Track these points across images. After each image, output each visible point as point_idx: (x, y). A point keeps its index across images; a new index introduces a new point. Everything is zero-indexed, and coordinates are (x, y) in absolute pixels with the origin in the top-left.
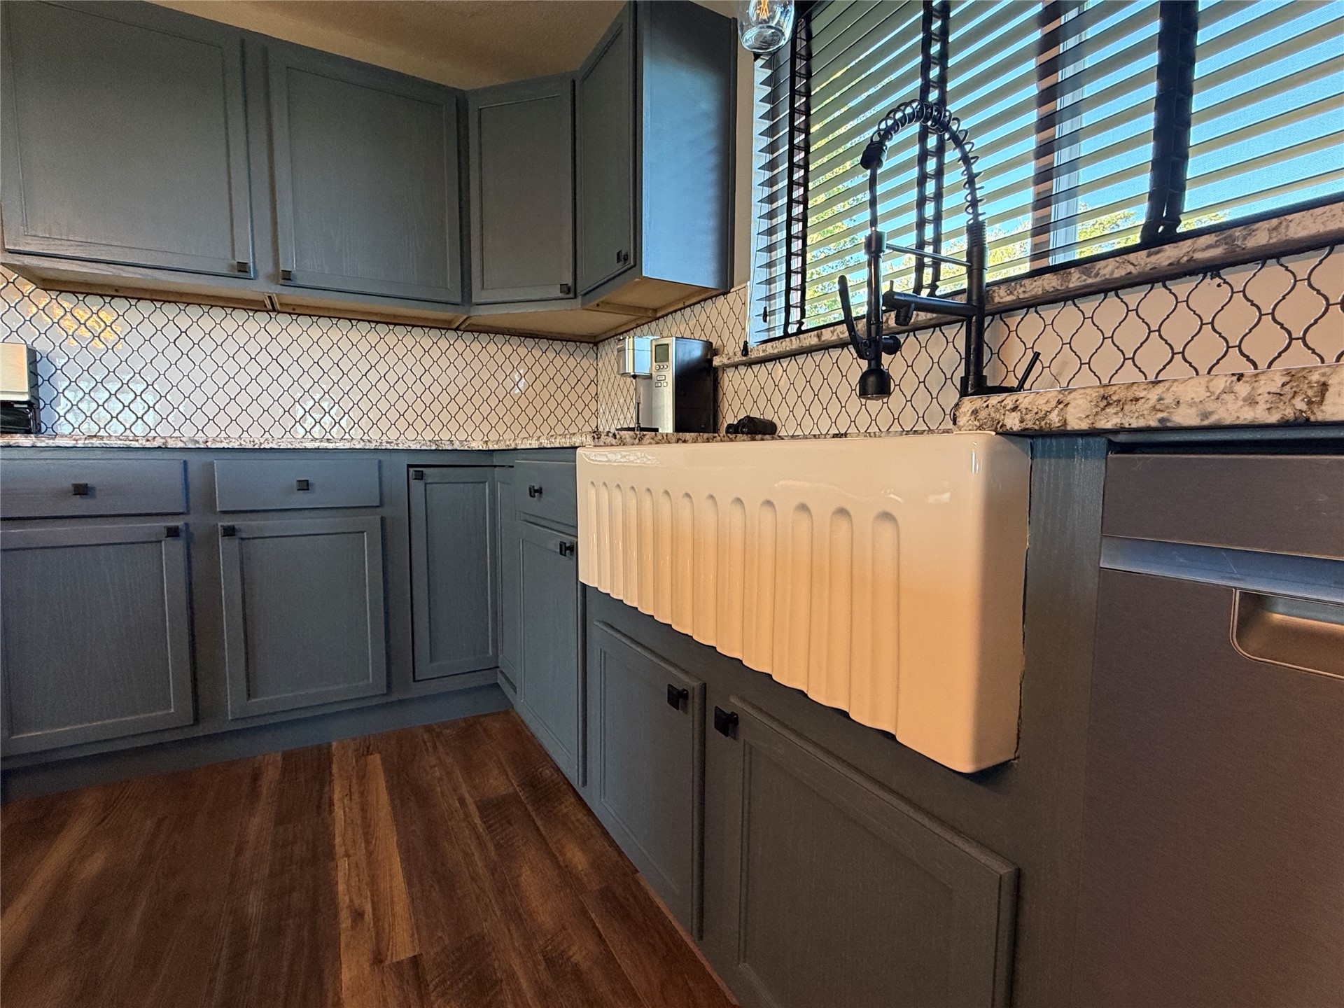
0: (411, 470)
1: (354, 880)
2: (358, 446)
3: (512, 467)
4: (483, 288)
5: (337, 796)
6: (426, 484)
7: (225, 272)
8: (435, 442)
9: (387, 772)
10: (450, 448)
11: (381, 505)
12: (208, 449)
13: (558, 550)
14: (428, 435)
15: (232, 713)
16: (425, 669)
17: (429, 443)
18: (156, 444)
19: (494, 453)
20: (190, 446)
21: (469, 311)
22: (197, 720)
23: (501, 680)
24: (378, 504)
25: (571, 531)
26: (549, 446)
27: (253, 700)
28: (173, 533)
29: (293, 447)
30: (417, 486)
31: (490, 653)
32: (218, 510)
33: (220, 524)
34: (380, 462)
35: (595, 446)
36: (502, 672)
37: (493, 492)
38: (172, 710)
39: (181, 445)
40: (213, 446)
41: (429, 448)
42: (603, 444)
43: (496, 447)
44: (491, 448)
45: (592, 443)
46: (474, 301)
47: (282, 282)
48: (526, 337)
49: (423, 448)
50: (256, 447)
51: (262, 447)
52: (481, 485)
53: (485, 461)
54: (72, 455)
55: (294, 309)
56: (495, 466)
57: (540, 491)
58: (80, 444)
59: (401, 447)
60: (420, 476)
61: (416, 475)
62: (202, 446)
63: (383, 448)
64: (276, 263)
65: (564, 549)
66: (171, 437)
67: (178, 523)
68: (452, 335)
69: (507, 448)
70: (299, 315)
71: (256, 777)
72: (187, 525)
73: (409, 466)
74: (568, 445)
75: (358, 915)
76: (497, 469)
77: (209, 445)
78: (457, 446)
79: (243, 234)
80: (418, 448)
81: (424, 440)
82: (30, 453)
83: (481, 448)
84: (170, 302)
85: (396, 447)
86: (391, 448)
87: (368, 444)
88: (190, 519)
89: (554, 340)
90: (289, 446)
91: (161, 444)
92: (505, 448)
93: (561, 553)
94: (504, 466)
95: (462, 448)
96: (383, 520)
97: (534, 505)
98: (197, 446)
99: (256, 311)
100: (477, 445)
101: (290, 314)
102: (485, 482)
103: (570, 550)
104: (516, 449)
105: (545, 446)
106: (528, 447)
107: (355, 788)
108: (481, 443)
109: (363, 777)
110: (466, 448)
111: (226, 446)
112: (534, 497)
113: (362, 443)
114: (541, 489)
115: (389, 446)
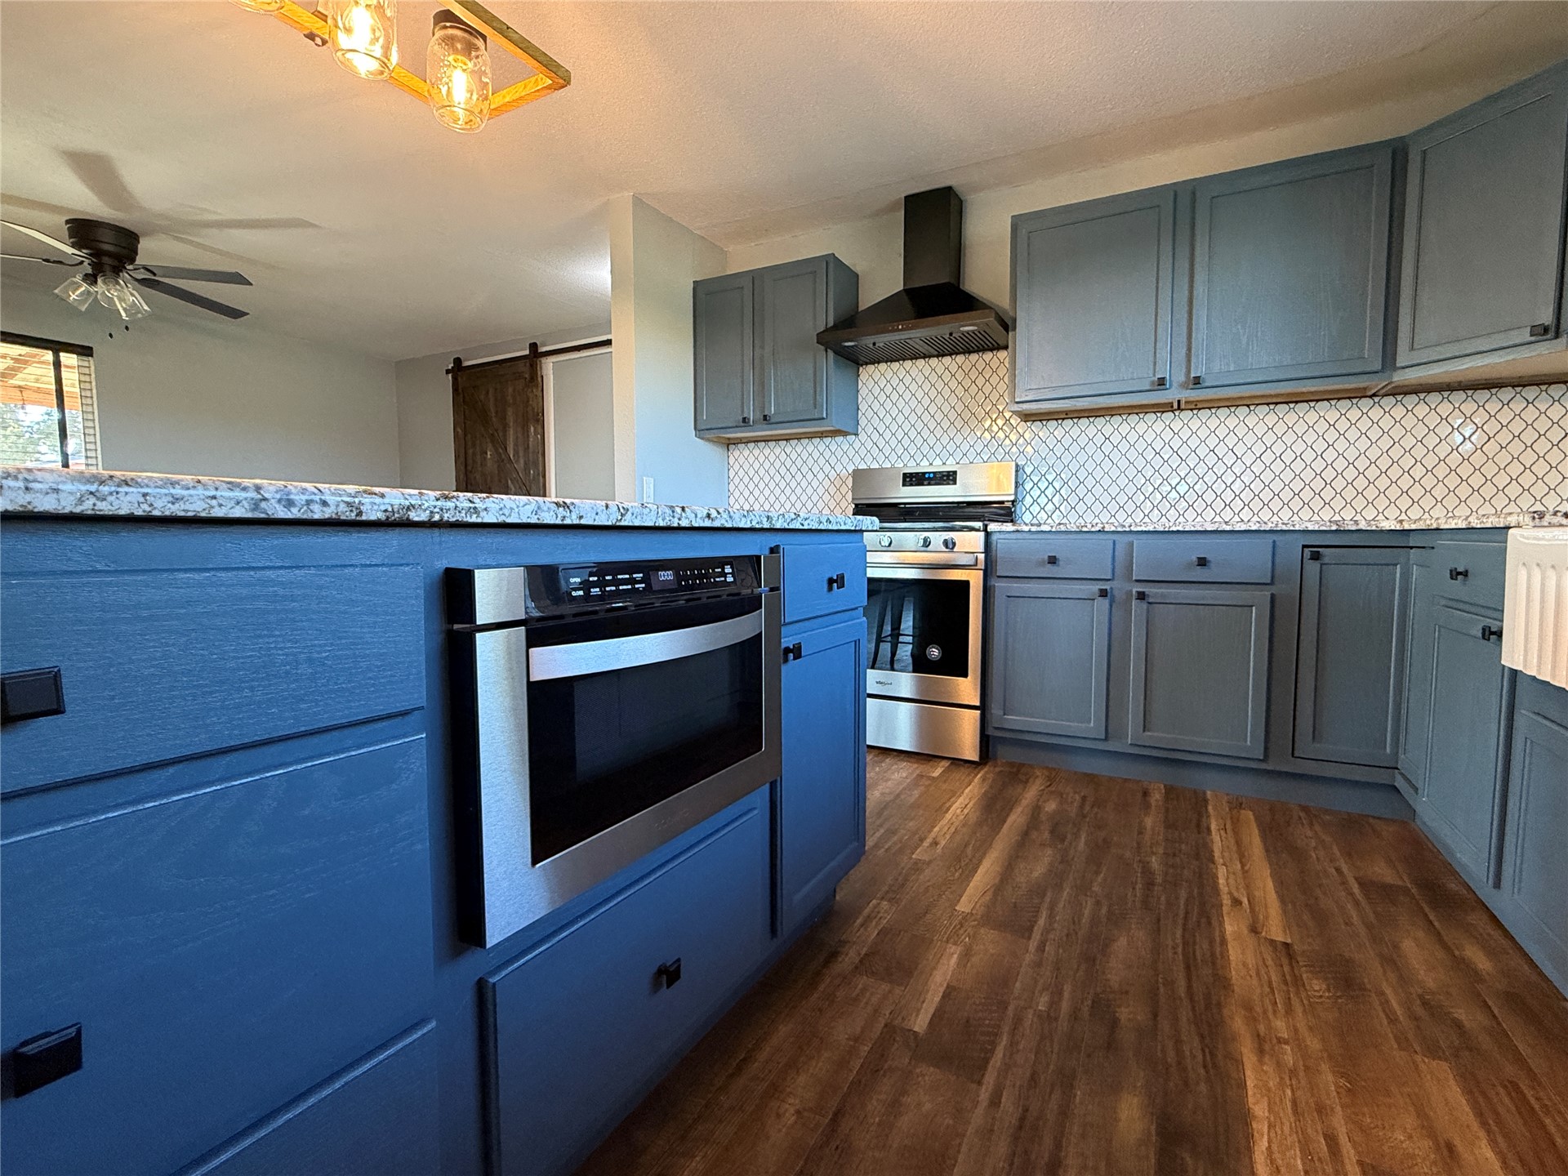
0: (1306, 550)
1: (1231, 881)
2: (1254, 528)
3: (1433, 548)
4: (1412, 348)
5: (1213, 827)
6: (1322, 564)
7: (1148, 388)
8: (1336, 522)
9: (1260, 824)
10: (1354, 528)
11: (1272, 583)
12: (1131, 532)
13: (1481, 636)
14: (1327, 515)
15: (1131, 739)
16: (1305, 747)
17: (1328, 524)
18: (1097, 529)
19: (1412, 534)
20: (1119, 529)
21: (1391, 377)
22: (1106, 739)
23: (1400, 783)
24: (1269, 582)
25: (1496, 615)
26: (1479, 526)
27: (1149, 733)
28: (1103, 593)
29: (1196, 529)
30: (1313, 568)
31: (1388, 750)
32: (1134, 578)
33: (1134, 590)
34: (1274, 542)
35: (1534, 527)
36: (1402, 774)
37: (1406, 576)
38: (1092, 725)
39: (1113, 529)
40: (1135, 529)
41: (1328, 529)
42: (1546, 524)
43: (1413, 527)
44: (1406, 526)
45: (1531, 524)
46: (1398, 365)
47: (1191, 386)
48: (1476, 390)
49: (1322, 528)
50: (1167, 529)
51: (1171, 529)
52: (1391, 567)
53: (1400, 541)
54: (1049, 536)
55: (1196, 405)
56: (1411, 548)
57: (1465, 574)
58: (1054, 530)
59: (1297, 528)
60: (1316, 557)
61: (1311, 555)
62: (1128, 529)
63: (1279, 529)
64: (1188, 371)
65: (1487, 633)
66: (1107, 523)
67: (1106, 586)
68: (1366, 403)
69: (1427, 528)
70: (1200, 409)
71: (1146, 794)
72: (1111, 588)
73: (1304, 546)
74: (1502, 525)
75: (1237, 902)
76: (1413, 550)
77: (1133, 528)
78: (1363, 526)
79: (1164, 354)
80: (1316, 528)
81: (1323, 520)
82: (1027, 536)
83: (1393, 528)
84: (1100, 416)
85: (1292, 528)
86: (1287, 529)
87: (1263, 525)
88: (1115, 584)
89: (1524, 386)
90: (1193, 529)
91: (1100, 528)
92: (1424, 528)
93: (1484, 638)
94: (1423, 547)
95: (1369, 528)
96: (1273, 596)
97: (1457, 587)
98: (1124, 529)
99: (1163, 412)
100: (1390, 525)
101: (1192, 410)
102: (1396, 565)
103: (1494, 634)
104: (1437, 529)
105: (1474, 525)
106: (1453, 526)
107: (1229, 826)
108: (1395, 522)
109: (1236, 822)
110: (1374, 528)
111: (1145, 529)
112: (1456, 579)
113: (1258, 525)
114: (1467, 571)
115: (1284, 528)
